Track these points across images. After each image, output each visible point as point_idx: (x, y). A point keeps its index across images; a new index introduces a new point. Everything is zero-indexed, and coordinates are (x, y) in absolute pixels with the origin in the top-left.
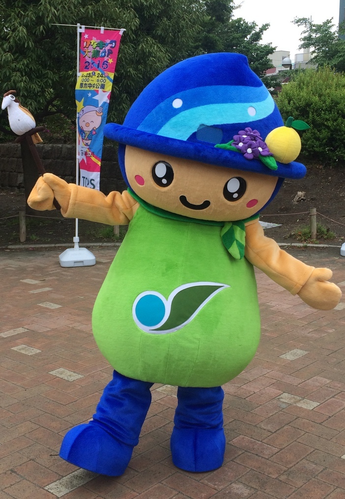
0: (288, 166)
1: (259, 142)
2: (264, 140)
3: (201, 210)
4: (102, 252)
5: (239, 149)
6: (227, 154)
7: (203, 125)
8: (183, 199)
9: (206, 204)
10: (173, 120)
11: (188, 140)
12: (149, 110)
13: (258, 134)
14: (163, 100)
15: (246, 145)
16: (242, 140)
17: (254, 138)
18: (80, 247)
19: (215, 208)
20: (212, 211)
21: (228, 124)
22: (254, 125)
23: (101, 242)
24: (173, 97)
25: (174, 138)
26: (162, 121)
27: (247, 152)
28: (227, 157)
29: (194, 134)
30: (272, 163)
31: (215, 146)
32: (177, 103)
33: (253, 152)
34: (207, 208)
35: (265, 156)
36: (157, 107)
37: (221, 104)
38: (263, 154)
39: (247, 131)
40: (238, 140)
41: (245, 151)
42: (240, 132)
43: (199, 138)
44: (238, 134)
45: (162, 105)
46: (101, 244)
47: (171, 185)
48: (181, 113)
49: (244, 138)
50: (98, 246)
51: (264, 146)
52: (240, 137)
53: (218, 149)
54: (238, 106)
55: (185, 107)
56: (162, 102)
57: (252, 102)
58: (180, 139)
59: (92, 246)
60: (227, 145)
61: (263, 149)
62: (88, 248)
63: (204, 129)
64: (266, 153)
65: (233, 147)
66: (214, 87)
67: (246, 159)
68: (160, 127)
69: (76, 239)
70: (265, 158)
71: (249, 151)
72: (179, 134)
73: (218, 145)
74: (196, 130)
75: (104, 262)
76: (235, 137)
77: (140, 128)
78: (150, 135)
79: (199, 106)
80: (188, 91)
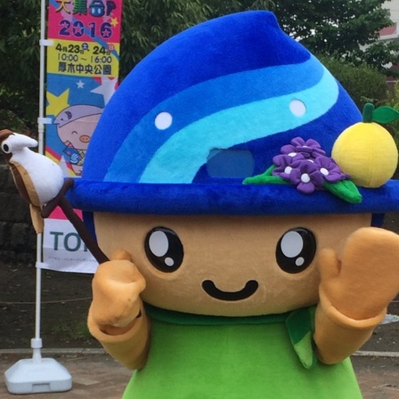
0: (381, 190)
1: (320, 159)
2: (329, 154)
3: (245, 300)
4: (84, 364)
5: (287, 179)
6: (267, 191)
7: (215, 149)
8: (209, 286)
9: (252, 287)
10: (162, 151)
11: (194, 181)
12: (118, 144)
13: (316, 146)
14: (137, 121)
15: (298, 169)
16: (288, 161)
17: (310, 154)
18: (44, 356)
19: (269, 291)
20: (265, 297)
21: (259, 139)
22: (306, 131)
23: (82, 347)
24: (154, 110)
25: (170, 182)
26: (144, 157)
27: (301, 181)
28: (267, 197)
29: (203, 169)
30: (350, 191)
31: (243, 183)
32: (163, 121)
33: (312, 179)
34: (255, 294)
35: (335, 182)
36: (130, 135)
37: (241, 106)
38: (330, 178)
39: (295, 145)
40: (283, 163)
41: (298, 181)
42: (284, 148)
43: (213, 174)
44: (281, 153)
45: (138, 129)
46: (80, 350)
47: (183, 266)
48: (172, 137)
49: (292, 158)
50: (75, 354)
51: (331, 165)
52: (284, 158)
53: (249, 187)
54: (270, 104)
55: (178, 125)
56: (137, 123)
57: (295, 91)
58: (180, 182)
59: (65, 354)
60: (266, 177)
61: (328, 170)
62: (57, 357)
63: (219, 155)
64: (335, 176)
65: (275, 178)
66: (221, 79)
67: (301, 193)
68: (141, 169)
69: (37, 342)
70: (336, 186)
71: (305, 178)
72: (177, 173)
73: (249, 180)
74: (204, 161)
75: (87, 384)
76: (277, 159)
77: (108, 178)
78: (125, 186)
79: (202, 117)
80: (178, 97)
